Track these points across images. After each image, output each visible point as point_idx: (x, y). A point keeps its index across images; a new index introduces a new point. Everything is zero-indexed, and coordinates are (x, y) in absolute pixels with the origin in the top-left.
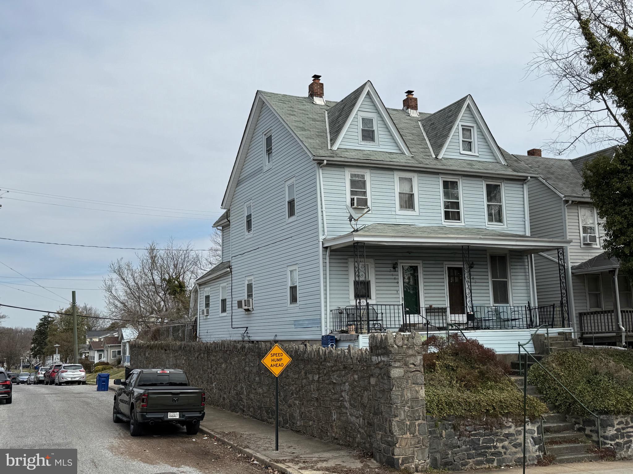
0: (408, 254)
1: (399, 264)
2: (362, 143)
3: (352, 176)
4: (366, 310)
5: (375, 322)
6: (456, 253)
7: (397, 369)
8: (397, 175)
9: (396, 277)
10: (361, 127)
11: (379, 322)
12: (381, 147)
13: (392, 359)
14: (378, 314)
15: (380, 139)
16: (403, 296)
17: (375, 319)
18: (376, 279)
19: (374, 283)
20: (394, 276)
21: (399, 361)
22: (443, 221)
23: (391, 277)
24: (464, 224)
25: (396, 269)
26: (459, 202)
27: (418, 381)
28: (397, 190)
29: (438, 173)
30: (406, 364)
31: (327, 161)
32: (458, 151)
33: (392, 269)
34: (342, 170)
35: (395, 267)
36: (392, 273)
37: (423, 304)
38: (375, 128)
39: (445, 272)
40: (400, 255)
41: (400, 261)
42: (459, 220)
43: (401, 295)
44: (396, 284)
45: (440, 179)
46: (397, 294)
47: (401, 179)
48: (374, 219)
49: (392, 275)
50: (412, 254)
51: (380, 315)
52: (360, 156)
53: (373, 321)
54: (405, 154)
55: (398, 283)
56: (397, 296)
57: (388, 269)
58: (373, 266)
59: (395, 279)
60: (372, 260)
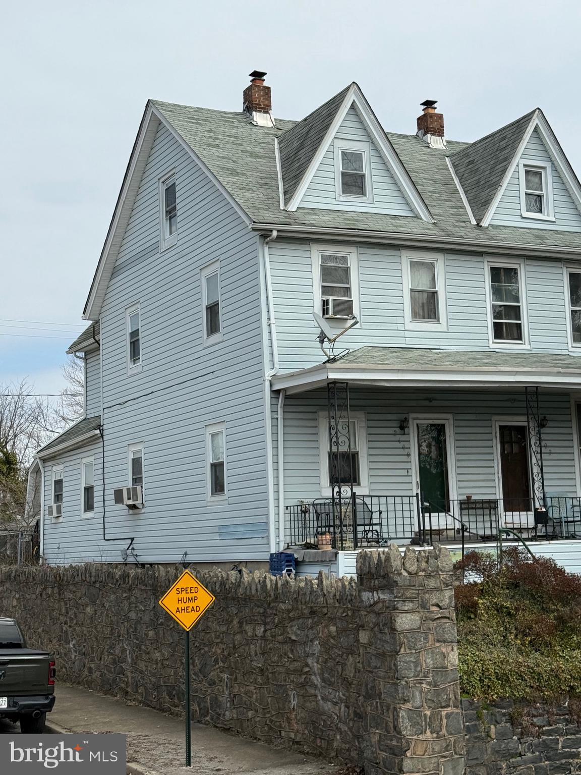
0: (427, 403)
1: (411, 421)
2: (342, 199)
3: (324, 258)
4: (350, 507)
5: (367, 528)
6: (515, 400)
7: (408, 615)
8: (407, 258)
9: (406, 444)
10: (341, 169)
11: (375, 528)
12: (377, 205)
13: (399, 597)
14: (372, 513)
15: (375, 191)
16: (418, 480)
17: (367, 522)
18: (369, 448)
19: (366, 456)
20: (403, 443)
21: (411, 600)
22: (491, 342)
23: (397, 444)
24: (529, 348)
25: (406, 430)
26: (519, 306)
27: (446, 636)
28: (407, 285)
29: (481, 254)
30: (424, 606)
31: (278, 231)
32: (518, 212)
33: (398, 430)
34: (306, 247)
35: (403, 426)
36: (398, 437)
37: (455, 495)
38: (366, 171)
39: (494, 434)
40: (413, 403)
41: (412, 415)
42: (521, 339)
43: (415, 478)
44: (405, 458)
45: (486, 263)
46: (408, 476)
47: (413, 264)
48: (365, 339)
49: (399, 441)
50: (434, 403)
51: (376, 515)
52: (339, 222)
53: (364, 525)
54: (421, 219)
55: (409, 455)
56: (407, 479)
57: (391, 431)
58: (363, 424)
59: (403, 448)
60: (361, 415)
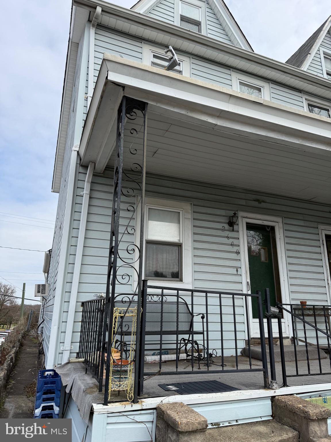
0: (256, 204)
1: (240, 219)
3: (156, 56)
8: (236, 76)
9: (235, 242)
10: (180, 13)
15: (210, 35)
16: (249, 281)
19: (190, 248)
20: (230, 241)
23: (225, 240)
25: (235, 227)
29: (300, 91)
33: (227, 226)
35: (232, 223)
36: (227, 233)
37: (286, 298)
38: (202, 20)
39: (321, 241)
40: (243, 202)
41: (241, 214)
43: (245, 278)
44: (234, 256)
45: (304, 99)
46: (237, 275)
47: (243, 84)
49: (228, 237)
50: (263, 205)
55: (238, 253)
56: (236, 279)
57: (219, 226)
58: (189, 216)
60: (188, 207)
